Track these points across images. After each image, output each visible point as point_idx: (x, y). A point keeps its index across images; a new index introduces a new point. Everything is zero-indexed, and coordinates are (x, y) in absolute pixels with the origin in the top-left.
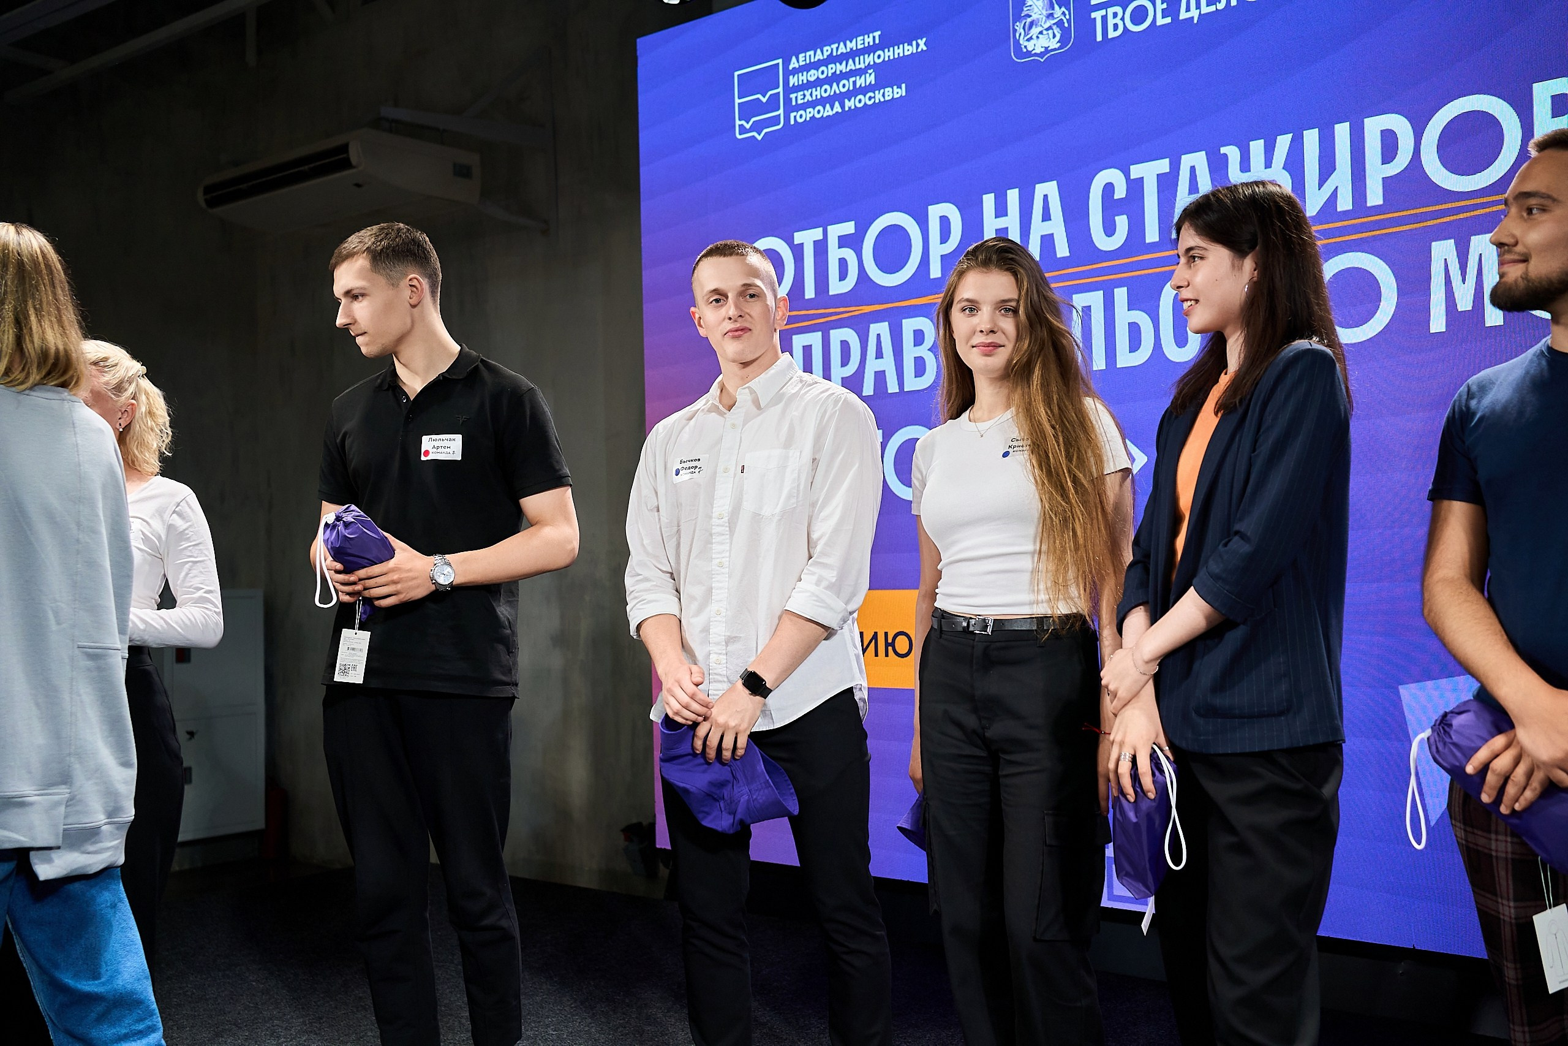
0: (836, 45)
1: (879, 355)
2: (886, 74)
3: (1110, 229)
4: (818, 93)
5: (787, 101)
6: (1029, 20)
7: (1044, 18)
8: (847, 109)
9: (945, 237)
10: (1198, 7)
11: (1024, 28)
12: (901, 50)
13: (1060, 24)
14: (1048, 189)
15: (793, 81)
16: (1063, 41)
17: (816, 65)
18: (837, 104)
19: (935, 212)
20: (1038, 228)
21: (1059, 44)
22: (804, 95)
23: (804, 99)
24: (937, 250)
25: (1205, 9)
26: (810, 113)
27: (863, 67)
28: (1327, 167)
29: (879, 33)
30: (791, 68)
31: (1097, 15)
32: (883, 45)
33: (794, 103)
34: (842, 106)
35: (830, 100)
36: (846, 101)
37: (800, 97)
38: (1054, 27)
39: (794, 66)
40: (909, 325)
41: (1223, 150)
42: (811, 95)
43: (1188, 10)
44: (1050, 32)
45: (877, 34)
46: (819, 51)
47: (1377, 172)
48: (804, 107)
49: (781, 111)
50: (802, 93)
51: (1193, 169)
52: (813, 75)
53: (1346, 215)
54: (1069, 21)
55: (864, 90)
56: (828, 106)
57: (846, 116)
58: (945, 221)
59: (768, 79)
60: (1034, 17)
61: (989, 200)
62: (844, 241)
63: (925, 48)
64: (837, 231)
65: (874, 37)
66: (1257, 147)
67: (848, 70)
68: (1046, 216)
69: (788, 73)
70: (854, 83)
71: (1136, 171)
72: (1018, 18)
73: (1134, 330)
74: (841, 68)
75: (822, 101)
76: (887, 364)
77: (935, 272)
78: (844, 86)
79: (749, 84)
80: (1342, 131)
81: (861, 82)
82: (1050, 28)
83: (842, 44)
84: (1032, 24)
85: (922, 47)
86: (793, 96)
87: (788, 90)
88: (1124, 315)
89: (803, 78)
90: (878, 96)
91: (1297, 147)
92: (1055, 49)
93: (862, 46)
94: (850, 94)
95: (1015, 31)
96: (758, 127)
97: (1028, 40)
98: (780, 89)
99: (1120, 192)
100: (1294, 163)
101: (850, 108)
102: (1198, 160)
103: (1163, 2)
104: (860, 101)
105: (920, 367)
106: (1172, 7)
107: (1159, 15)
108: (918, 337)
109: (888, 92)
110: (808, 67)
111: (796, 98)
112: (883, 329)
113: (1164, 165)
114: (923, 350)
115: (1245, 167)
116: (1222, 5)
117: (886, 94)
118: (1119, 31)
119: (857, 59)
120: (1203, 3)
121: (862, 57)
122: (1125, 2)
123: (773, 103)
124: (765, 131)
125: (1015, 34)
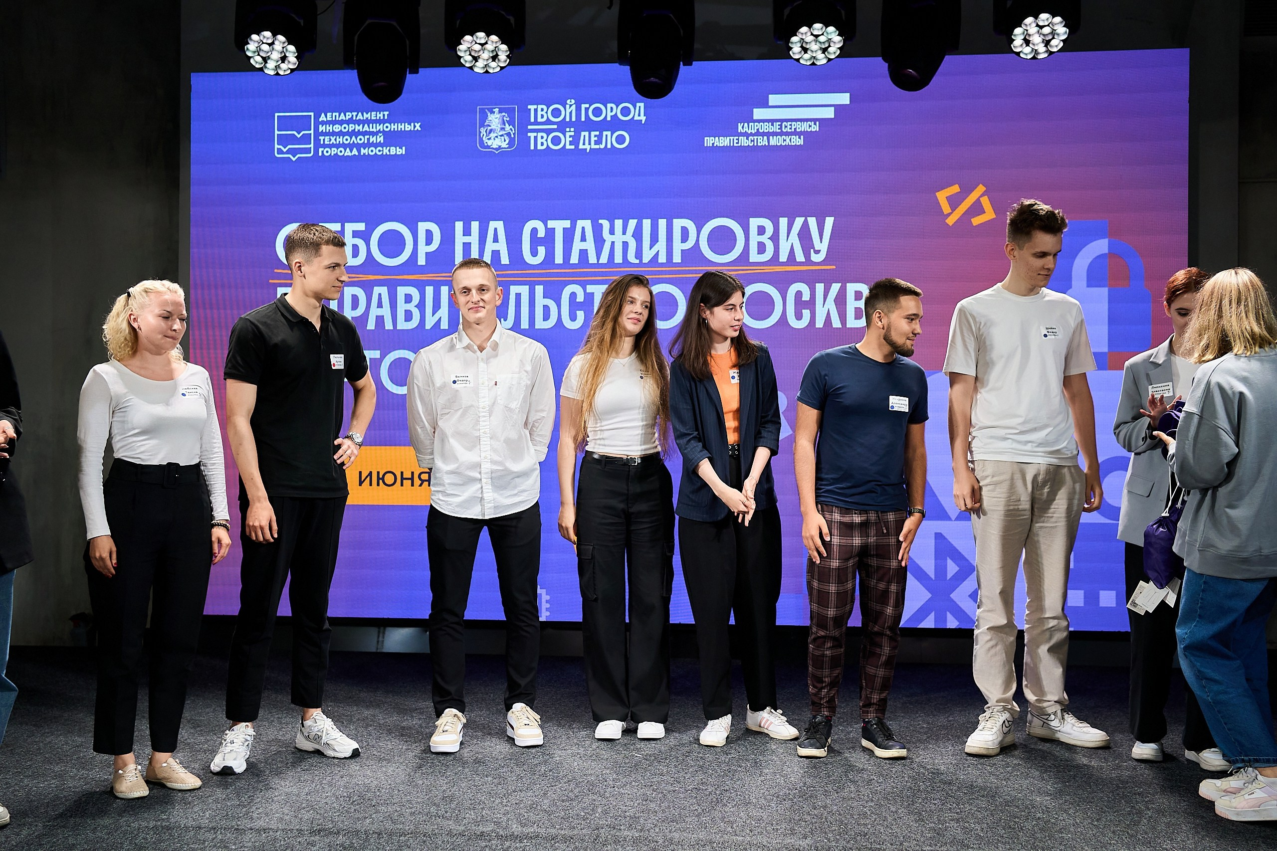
0: (356, 113)
1: (380, 305)
2: (391, 138)
3: (534, 253)
4: (340, 140)
5: (317, 140)
6: (489, 128)
7: (499, 130)
8: (362, 154)
9: (429, 241)
10: (590, 144)
11: (486, 132)
12: (403, 127)
13: (509, 134)
14: (500, 225)
15: (322, 128)
16: (511, 144)
17: (341, 123)
18: (355, 149)
19: (423, 227)
20: (490, 246)
21: (507, 146)
22: (330, 140)
23: (330, 141)
25: (594, 146)
26: (334, 151)
27: (375, 131)
28: (654, 240)
29: (388, 113)
30: (320, 120)
31: (532, 135)
32: (390, 120)
33: (322, 142)
34: (359, 151)
35: (351, 146)
36: (362, 149)
37: (326, 140)
38: (505, 136)
39: (323, 119)
40: (402, 291)
41: (600, 221)
42: (336, 140)
43: (584, 144)
44: (502, 137)
45: (386, 113)
46: (342, 114)
47: (678, 247)
48: (331, 146)
49: (312, 146)
50: (328, 137)
51: (583, 228)
52: (337, 128)
53: (662, 265)
54: (514, 134)
55: (375, 145)
56: (348, 150)
57: (359, 157)
58: (429, 235)
59: (303, 123)
60: (493, 127)
61: (459, 226)
62: (356, 234)
63: (419, 129)
64: (352, 227)
65: (384, 115)
66: (619, 223)
67: (364, 130)
68: (496, 240)
69: (318, 123)
70: (368, 139)
71: (551, 224)
72: (482, 125)
73: (546, 308)
74: (359, 128)
75: (345, 146)
76: (386, 312)
77: (422, 261)
78: (361, 139)
79: (285, 123)
80: (662, 223)
81: (373, 139)
82: (502, 135)
83: (360, 114)
84: (491, 131)
85: (418, 127)
86: (322, 138)
87: (317, 134)
88: (541, 301)
89: (330, 128)
90: (386, 151)
91: (639, 227)
92: (505, 148)
93: (375, 118)
94: (364, 146)
95: (480, 132)
96: (293, 152)
97: (489, 139)
98: (312, 132)
99: (541, 234)
100: (638, 235)
101: (364, 154)
102: (587, 224)
103: (570, 136)
104: (372, 151)
105: (408, 316)
106: (575, 141)
107: (568, 143)
108: (408, 298)
109: (393, 151)
110: (333, 122)
111: (324, 140)
112: (383, 290)
113: (567, 224)
114: (411, 307)
115: (612, 232)
116: (602, 146)
117: (391, 151)
118: (544, 147)
119: (371, 125)
120: (593, 142)
121: (374, 125)
122: (548, 132)
123: (306, 139)
124: (299, 155)
125: (480, 135)
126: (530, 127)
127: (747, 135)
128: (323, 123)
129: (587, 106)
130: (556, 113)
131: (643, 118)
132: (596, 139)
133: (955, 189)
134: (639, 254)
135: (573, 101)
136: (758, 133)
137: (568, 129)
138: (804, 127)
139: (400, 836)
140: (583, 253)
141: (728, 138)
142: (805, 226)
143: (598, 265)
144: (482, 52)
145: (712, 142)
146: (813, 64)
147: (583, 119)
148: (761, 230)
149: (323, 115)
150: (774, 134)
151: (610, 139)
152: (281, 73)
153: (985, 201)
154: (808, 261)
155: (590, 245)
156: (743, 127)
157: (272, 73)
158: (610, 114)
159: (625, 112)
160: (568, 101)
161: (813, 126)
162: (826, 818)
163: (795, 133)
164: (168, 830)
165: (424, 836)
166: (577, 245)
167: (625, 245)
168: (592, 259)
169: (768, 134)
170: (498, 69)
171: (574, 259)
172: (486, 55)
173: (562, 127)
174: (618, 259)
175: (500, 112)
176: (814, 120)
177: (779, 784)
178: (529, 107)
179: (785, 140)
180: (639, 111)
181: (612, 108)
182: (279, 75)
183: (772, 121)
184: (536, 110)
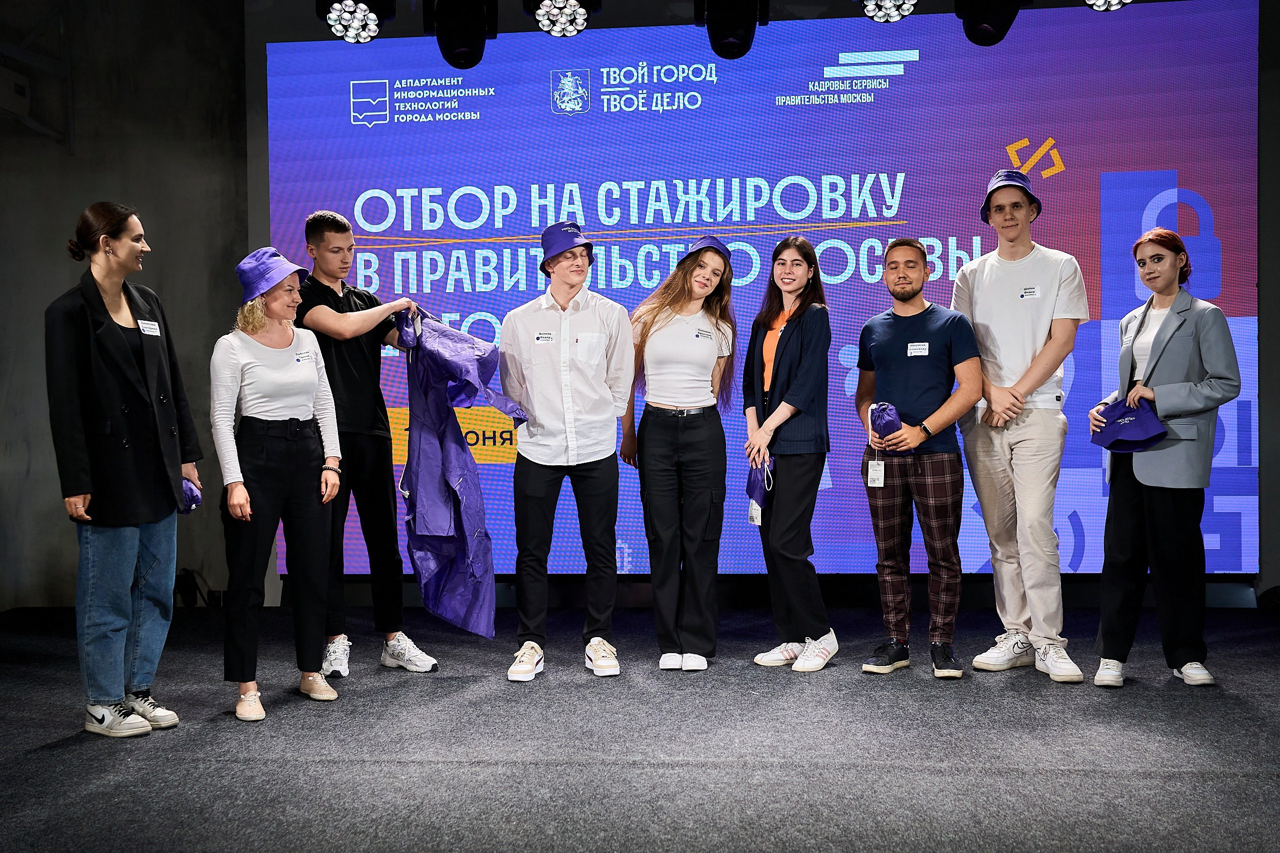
0: (430, 80)
1: (458, 269)
2: (466, 104)
3: (610, 215)
4: (415, 106)
5: (392, 108)
6: (563, 92)
7: (572, 93)
8: (437, 120)
9: (505, 204)
10: (662, 105)
11: (559, 95)
12: (477, 92)
13: (582, 97)
14: (575, 187)
15: (397, 95)
16: (584, 107)
18: (430, 115)
19: (499, 190)
20: (566, 208)
21: (581, 109)
22: (406, 106)
23: (405, 108)
24: (500, 213)
25: (666, 108)
26: (409, 117)
27: (450, 97)
28: (728, 200)
29: (462, 79)
30: (395, 87)
31: (605, 98)
32: (464, 86)
33: (397, 109)
34: (434, 117)
35: (426, 112)
36: (437, 115)
37: (401, 107)
38: (578, 99)
39: (398, 86)
40: (480, 254)
41: (674, 181)
42: (411, 106)
43: (656, 106)
44: (576, 101)
45: (460, 79)
46: (417, 81)
47: (752, 205)
48: (406, 112)
49: (387, 112)
50: (404, 104)
51: (658, 189)
52: (412, 95)
53: (735, 223)
54: (587, 97)
55: (450, 110)
56: (423, 116)
57: (435, 122)
58: (505, 198)
59: (378, 90)
60: (566, 91)
61: (535, 189)
62: (433, 199)
63: (494, 94)
64: (427, 192)
65: (458, 81)
66: (692, 183)
67: (438, 96)
68: (571, 202)
69: (393, 90)
70: (443, 105)
71: (626, 185)
72: (555, 89)
73: (623, 269)
74: (433, 94)
75: (420, 112)
76: (464, 275)
77: (499, 224)
78: (435, 105)
79: (360, 91)
80: (736, 182)
81: (448, 105)
82: (574, 99)
83: (434, 80)
84: (564, 94)
85: (492, 92)
86: (397, 105)
87: (393, 101)
88: (617, 261)
89: (404, 95)
90: (461, 116)
91: (713, 187)
92: (578, 111)
93: (449, 84)
94: (439, 111)
95: (554, 96)
96: (369, 119)
97: (562, 103)
98: (387, 99)
99: (616, 194)
100: (712, 194)
101: (439, 119)
102: (661, 184)
103: (643, 98)
104: (447, 117)
105: (487, 278)
106: (648, 102)
107: (640, 104)
108: (486, 261)
109: (468, 115)
110: (408, 89)
111: (399, 106)
112: (462, 254)
113: (641, 184)
114: (489, 269)
115: (686, 192)
116: (675, 107)
117: (466, 116)
118: (618, 109)
119: (445, 91)
120: (665, 104)
121: (449, 91)
122: (621, 94)
123: (381, 106)
124: (374, 123)
125: (553, 98)
126: (602, 90)
127: (818, 94)
128: (398, 90)
129: (659, 67)
130: (629, 75)
131: (714, 79)
132: (668, 100)
133: (1025, 142)
134: (713, 213)
135: (645, 64)
136: (828, 92)
137: (640, 92)
138: (874, 84)
139: (557, 766)
140: (658, 213)
141: (799, 97)
142: (877, 182)
143: (673, 225)
144: (560, 16)
145: (783, 101)
146: (887, 21)
147: (655, 81)
148: (833, 187)
149: (398, 82)
150: (845, 92)
151: (682, 100)
152: (362, 41)
153: (1055, 154)
154: (880, 217)
155: (664, 205)
156: (814, 86)
157: (353, 41)
158: (681, 76)
159: (697, 73)
160: (640, 64)
161: (883, 83)
162: (956, 744)
163: (866, 90)
164: (335, 763)
165: (579, 765)
166: (652, 206)
167: (700, 204)
168: (667, 219)
169: (839, 93)
170: (575, 32)
171: (649, 219)
172: (563, 19)
173: (635, 89)
174: (693, 218)
175: (573, 75)
176: (884, 77)
177: (899, 716)
178: (602, 70)
179: (855, 98)
180: (710, 73)
181: (683, 69)
182: (360, 43)
183: (843, 79)
184: (608, 74)
